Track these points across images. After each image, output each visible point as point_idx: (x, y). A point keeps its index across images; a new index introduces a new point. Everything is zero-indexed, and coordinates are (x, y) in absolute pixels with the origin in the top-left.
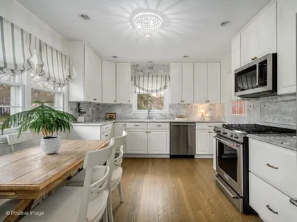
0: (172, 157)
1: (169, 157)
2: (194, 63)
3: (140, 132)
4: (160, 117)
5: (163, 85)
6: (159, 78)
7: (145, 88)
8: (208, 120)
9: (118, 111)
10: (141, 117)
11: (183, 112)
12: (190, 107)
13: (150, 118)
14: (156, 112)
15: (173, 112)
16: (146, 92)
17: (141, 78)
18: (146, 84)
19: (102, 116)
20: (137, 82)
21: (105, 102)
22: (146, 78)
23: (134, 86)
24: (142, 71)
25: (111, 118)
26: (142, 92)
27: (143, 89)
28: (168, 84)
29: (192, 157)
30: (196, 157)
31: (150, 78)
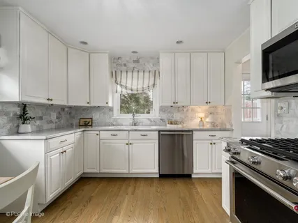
0: (162, 176)
1: (158, 176)
2: (190, 53)
3: (119, 144)
4: (148, 122)
5: (152, 83)
6: (147, 74)
7: (129, 85)
8: (208, 126)
9: (96, 116)
10: (124, 124)
11: (177, 116)
12: (185, 110)
13: (135, 125)
14: (142, 117)
15: (165, 116)
16: (130, 92)
17: (124, 74)
18: (129, 81)
19: (75, 122)
20: (119, 79)
21: (72, 104)
22: (130, 74)
23: (115, 85)
24: (125, 65)
25: (87, 124)
26: (125, 92)
27: (126, 88)
28: (158, 82)
29: (189, 176)
30: (193, 176)
31: (135, 74)
